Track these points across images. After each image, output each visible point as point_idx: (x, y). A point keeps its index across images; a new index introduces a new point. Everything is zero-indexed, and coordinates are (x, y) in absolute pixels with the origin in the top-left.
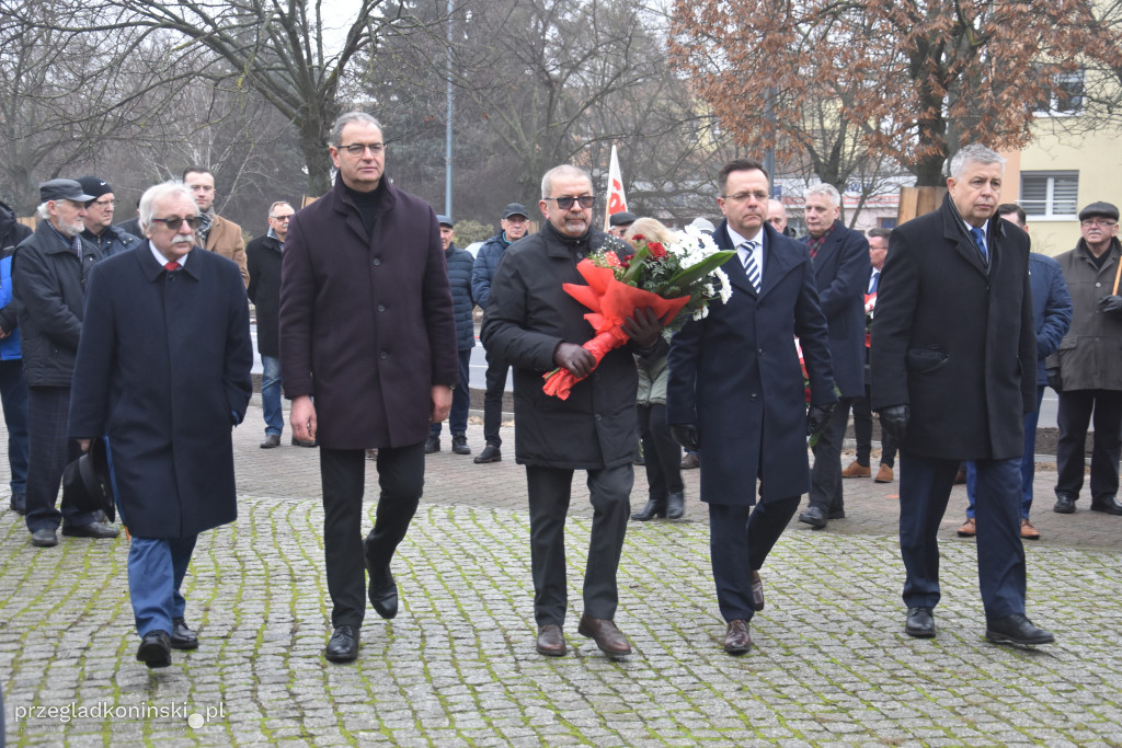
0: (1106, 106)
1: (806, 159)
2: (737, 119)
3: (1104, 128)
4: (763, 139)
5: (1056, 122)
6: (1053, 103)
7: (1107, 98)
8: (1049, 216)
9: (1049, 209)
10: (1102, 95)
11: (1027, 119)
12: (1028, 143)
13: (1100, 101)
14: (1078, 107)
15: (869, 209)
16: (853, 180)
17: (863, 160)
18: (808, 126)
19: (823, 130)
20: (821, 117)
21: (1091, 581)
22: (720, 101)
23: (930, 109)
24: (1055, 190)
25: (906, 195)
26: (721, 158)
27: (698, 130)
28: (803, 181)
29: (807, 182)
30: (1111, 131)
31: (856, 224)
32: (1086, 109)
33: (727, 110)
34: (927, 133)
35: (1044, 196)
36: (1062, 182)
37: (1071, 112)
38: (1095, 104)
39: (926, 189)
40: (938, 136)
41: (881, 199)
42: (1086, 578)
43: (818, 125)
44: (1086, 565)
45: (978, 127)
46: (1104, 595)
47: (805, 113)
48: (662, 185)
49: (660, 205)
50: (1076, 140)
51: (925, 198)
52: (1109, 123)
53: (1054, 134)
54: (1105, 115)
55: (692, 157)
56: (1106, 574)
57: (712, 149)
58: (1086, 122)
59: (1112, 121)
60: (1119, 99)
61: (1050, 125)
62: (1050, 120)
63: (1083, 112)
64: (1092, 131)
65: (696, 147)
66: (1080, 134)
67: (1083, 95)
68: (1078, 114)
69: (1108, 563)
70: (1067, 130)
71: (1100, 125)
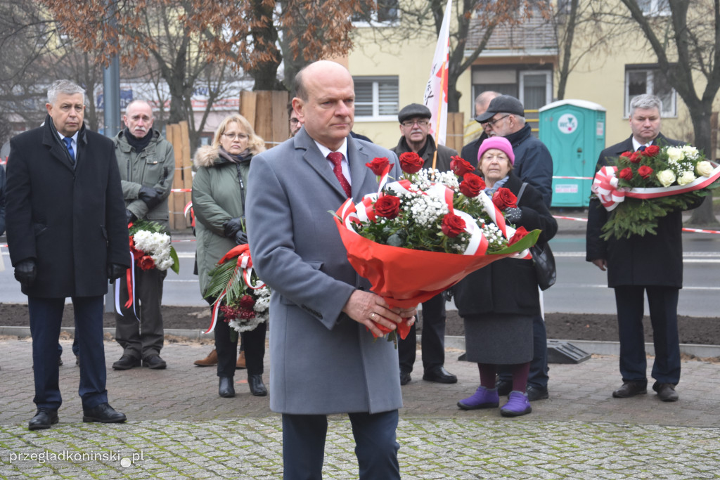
0: (416, 17)
1: (154, 65)
2: (79, 24)
3: (416, 37)
4: (108, 45)
5: (376, 32)
6: (374, 16)
7: (417, 10)
8: (376, 117)
9: (376, 111)
10: (413, 8)
11: (347, 29)
12: (350, 51)
13: (411, 13)
14: (394, 19)
15: (216, 112)
16: (201, 84)
17: (208, 65)
18: (154, 32)
19: (168, 36)
20: (166, 24)
21: (416, 447)
22: (61, 6)
23: (263, 18)
24: (380, 94)
25: (245, 98)
26: (70, 62)
27: (45, 34)
28: (152, 85)
29: (156, 86)
30: (423, 40)
31: (206, 126)
32: (401, 19)
33: (68, 15)
34: (261, 40)
35: (370, 99)
36: (385, 86)
37: (388, 22)
38: (407, 16)
39: (263, 93)
40: (270, 42)
41: (227, 102)
42: (412, 444)
43: (163, 32)
44: (412, 433)
45: (305, 35)
46: (426, 459)
47: (150, 21)
48: (11, 89)
49: (10, 108)
50: (395, 48)
51: (262, 102)
52: (420, 33)
53: (375, 42)
54: (417, 26)
55: (40, 61)
56: (428, 440)
57: (60, 53)
58: (401, 32)
59: (423, 32)
60: (427, 12)
61: (371, 34)
62: (371, 29)
63: (398, 23)
64: (406, 40)
65: (43, 50)
66: (398, 43)
67: (398, 7)
68: (394, 25)
69: (430, 429)
70: (386, 39)
71: (413, 35)
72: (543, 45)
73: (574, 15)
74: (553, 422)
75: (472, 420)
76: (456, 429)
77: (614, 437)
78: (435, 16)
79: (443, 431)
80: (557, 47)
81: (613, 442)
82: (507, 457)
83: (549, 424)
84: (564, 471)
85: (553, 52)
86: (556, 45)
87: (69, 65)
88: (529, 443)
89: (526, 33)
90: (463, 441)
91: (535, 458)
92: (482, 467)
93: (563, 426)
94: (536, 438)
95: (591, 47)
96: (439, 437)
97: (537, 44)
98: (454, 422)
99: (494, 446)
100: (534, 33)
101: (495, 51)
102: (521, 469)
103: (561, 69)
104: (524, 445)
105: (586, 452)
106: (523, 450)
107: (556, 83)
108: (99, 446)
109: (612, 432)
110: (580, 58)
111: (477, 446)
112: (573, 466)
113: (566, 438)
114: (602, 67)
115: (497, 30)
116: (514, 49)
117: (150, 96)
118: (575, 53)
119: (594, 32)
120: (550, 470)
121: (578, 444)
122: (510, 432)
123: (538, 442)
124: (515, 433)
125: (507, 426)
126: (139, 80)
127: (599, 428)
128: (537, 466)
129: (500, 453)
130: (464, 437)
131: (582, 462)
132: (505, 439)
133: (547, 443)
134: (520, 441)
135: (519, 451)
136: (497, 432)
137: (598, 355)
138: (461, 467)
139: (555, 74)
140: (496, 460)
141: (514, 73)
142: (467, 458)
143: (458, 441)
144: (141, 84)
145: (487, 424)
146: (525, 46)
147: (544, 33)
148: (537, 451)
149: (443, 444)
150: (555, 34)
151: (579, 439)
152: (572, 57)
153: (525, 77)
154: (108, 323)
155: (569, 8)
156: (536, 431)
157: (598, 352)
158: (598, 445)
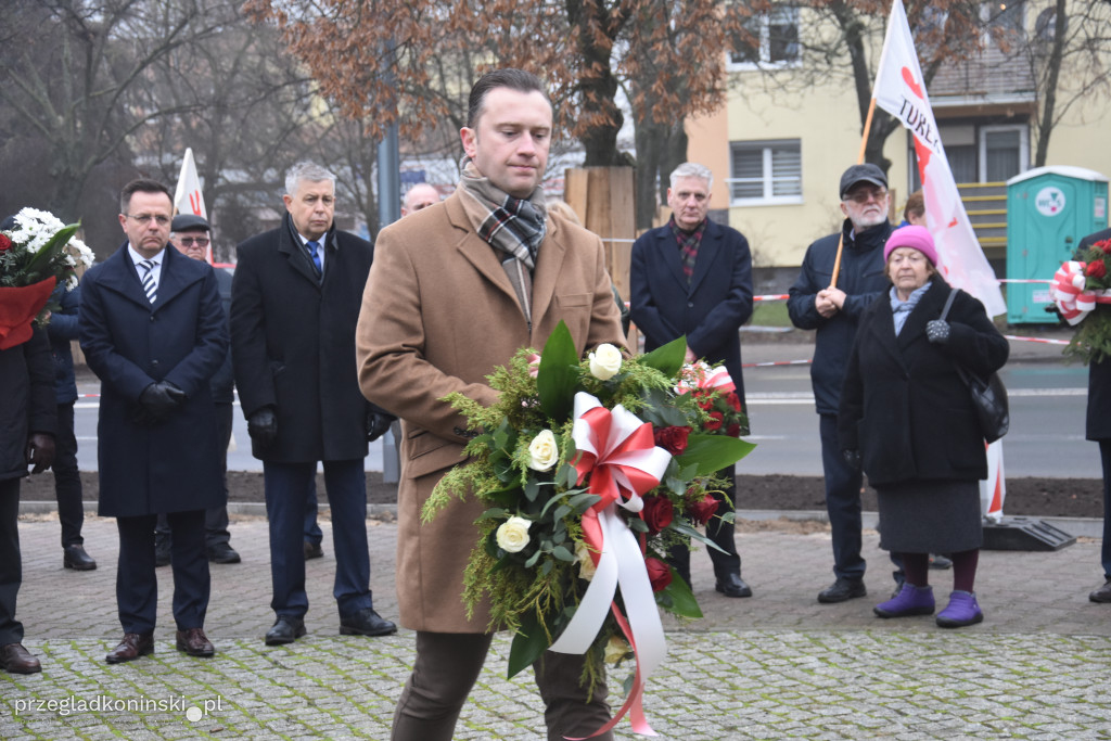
0: (824, 54)
3: (825, 82)
4: (382, 110)
5: (767, 76)
6: (764, 53)
7: (825, 44)
8: (769, 198)
9: (768, 190)
10: (817, 42)
13: (815, 49)
14: (793, 57)
21: (812, 671)
22: (317, 59)
23: (595, 65)
24: (774, 165)
25: (573, 178)
27: (307, 96)
28: (451, 163)
32: (803, 58)
34: (592, 96)
35: (760, 173)
36: (782, 155)
37: (784, 63)
38: (811, 52)
39: (597, 170)
40: (606, 99)
42: (805, 667)
44: (806, 650)
46: (826, 687)
48: (262, 174)
49: (260, 201)
50: (793, 99)
51: (596, 183)
52: (830, 76)
53: (766, 92)
54: (823, 66)
55: (298, 134)
56: (830, 660)
57: (326, 122)
58: (803, 76)
59: (834, 75)
60: (839, 45)
61: (759, 80)
62: (760, 74)
63: (799, 64)
64: (810, 87)
65: (304, 119)
66: (798, 91)
67: (796, 41)
68: (792, 66)
69: (833, 645)
70: (782, 86)
71: (820, 79)
72: (1013, 88)
73: (1060, 43)
74: (1013, 635)
75: (896, 632)
76: (870, 645)
77: (1104, 656)
78: (851, 51)
79: (852, 648)
80: (1035, 90)
81: (1102, 663)
82: (943, 685)
83: (1007, 638)
84: (1027, 705)
85: (1028, 98)
86: (1033, 87)
87: (339, 138)
88: (977, 664)
89: (987, 71)
90: (880, 663)
91: (984, 686)
92: (907, 699)
93: (1028, 641)
94: (988, 658)
95: (1085, 88)
96: (845, 656)
97: (1005, 86)
98: (868, 635)
99: (926, 669)
100: (997, 70)
101: (941, 99)
102: (964, 701)
103: (1041, 122)
104: (969, 668)
105: (1061, 678)
106: (968, 675)
107: (1034, 143)
108: (370, 668)
109: (1102, 650)
110: (1069, 105)
111: (900, 669)
112: (1041, 698)
113: (1033, 657)
114: (1101, 117)
115: (944, 68)
116: (970, 94)
117: (449, 177)
118: (1061, 98)
119: (1088, 67)
120: (1006, 704)
121: (1048, 665)
122: (948, 650)
123: (990, 663)
124: (957, 651)
125: (945, 640)
126: (432, 156)
127: (1083, 643)
128: (988, 698)
129: (934, 679)
130: (882, 657)
131: (1055, 692)
132: (942, 659)
133: (1003, 664)
134: (964, 662)
135: (961, 676)
136: (930, 649)
137: (1089, 538)
138: (875, 699)
139: (1032, 131)
140: (928, 689)
141: (970, 130)
142: (885, 686)
143: (872, 662)
144: (436, 161)
145: (916, 638)
146: (985, 90)
147: (1015, 69)
148: (988, 677)
149: (850, 666)
150: (1032, 70)
151: (1051, 660)
152: (1056, 105)
153: (988, 134)
154: (387, 498)
155: (1052, 32)
156: (988, 647)
157: (1090, 534)
158: (1080, 668)
